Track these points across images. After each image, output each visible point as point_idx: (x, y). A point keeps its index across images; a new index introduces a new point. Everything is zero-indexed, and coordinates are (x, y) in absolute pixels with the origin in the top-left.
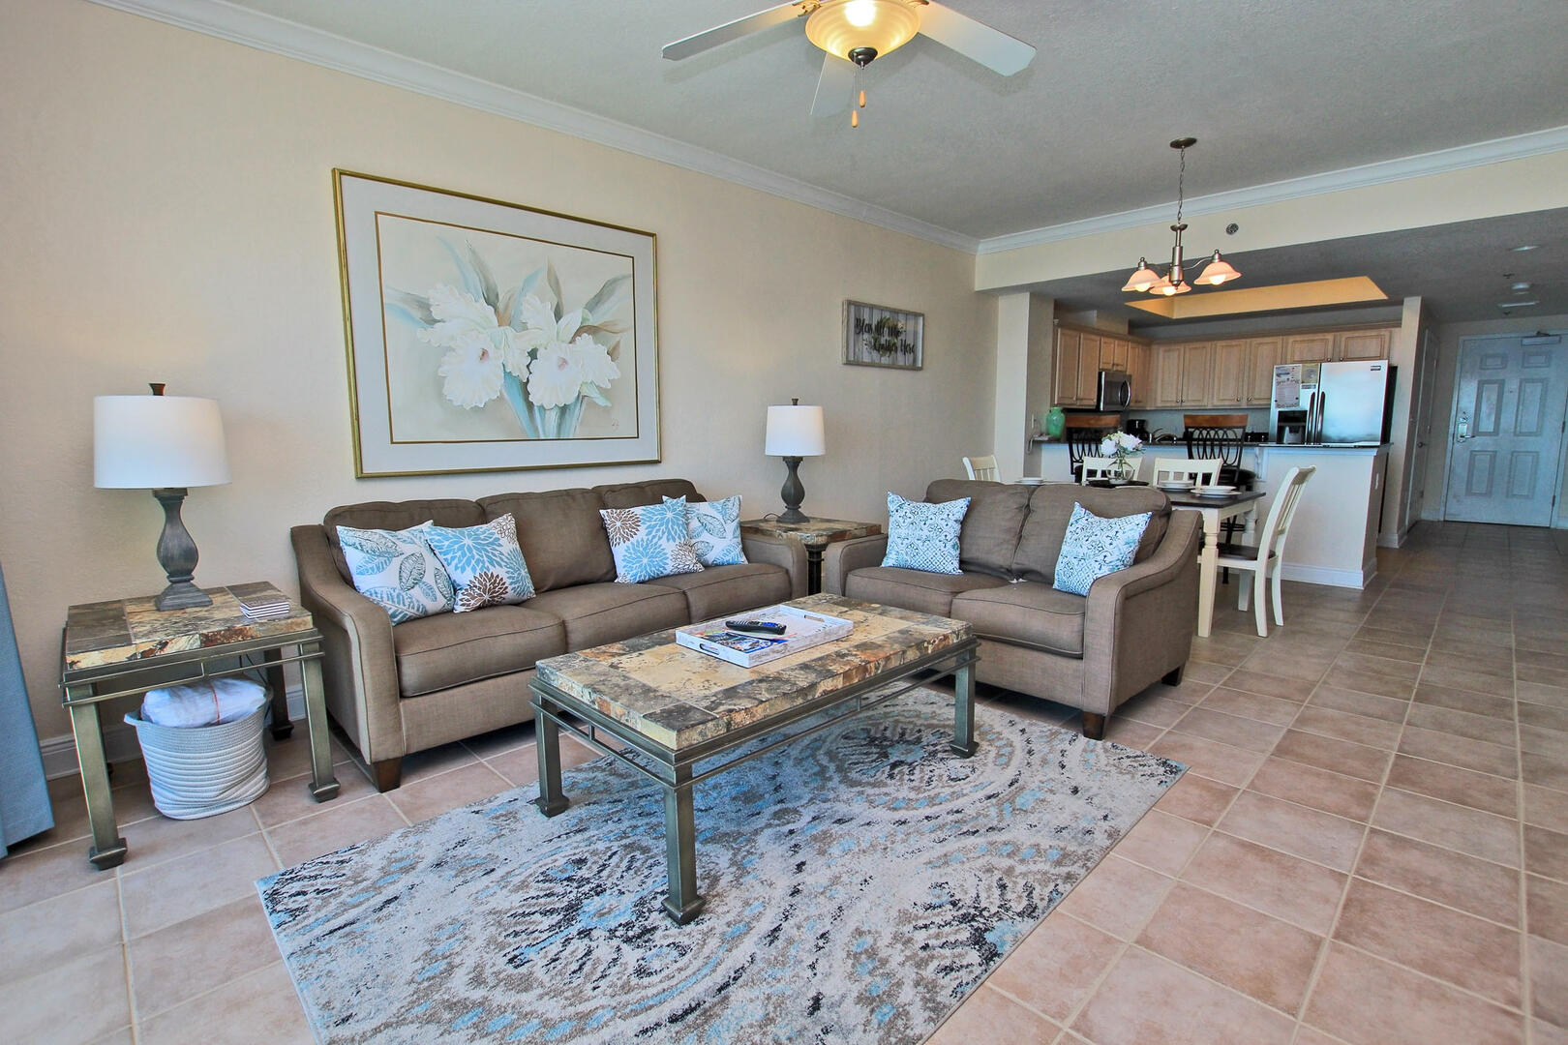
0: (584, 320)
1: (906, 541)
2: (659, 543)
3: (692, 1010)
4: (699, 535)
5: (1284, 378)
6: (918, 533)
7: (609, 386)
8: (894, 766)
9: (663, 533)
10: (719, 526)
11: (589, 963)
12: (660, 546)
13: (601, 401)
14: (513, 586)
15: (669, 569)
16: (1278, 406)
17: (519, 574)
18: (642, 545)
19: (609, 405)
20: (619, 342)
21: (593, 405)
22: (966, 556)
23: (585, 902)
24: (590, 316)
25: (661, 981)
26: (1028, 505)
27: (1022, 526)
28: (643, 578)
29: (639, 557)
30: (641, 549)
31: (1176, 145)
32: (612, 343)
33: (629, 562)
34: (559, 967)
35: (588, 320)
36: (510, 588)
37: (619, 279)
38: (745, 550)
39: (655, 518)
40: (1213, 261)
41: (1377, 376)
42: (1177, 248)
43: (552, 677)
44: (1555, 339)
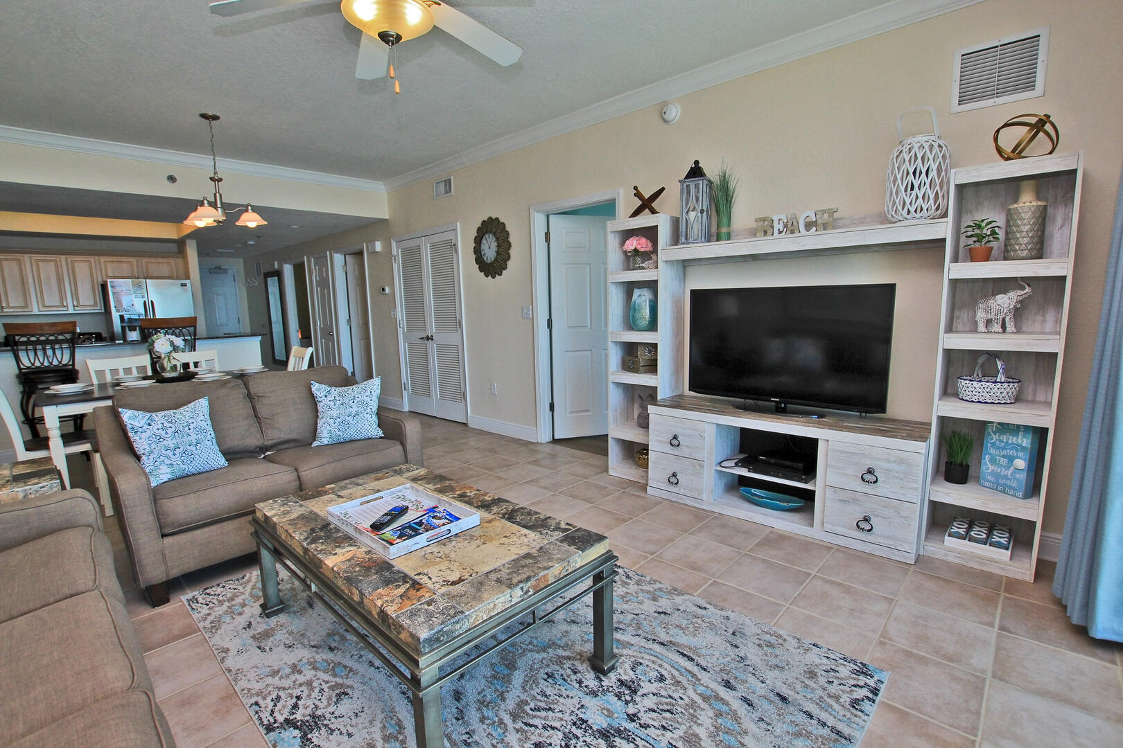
1: (178, 451)
3: (682, 654)
5: (118, 289)
6: (186, 439)
11: (661, 707)
22: (224, 449)
23: (595, 728)
25: (666, 669)
27: (255, 410)
34: (670, 723)
40: (247, 211)
41: (186, 290)
42: (218, 195)
43: (458, 626)
44: (225, 271)
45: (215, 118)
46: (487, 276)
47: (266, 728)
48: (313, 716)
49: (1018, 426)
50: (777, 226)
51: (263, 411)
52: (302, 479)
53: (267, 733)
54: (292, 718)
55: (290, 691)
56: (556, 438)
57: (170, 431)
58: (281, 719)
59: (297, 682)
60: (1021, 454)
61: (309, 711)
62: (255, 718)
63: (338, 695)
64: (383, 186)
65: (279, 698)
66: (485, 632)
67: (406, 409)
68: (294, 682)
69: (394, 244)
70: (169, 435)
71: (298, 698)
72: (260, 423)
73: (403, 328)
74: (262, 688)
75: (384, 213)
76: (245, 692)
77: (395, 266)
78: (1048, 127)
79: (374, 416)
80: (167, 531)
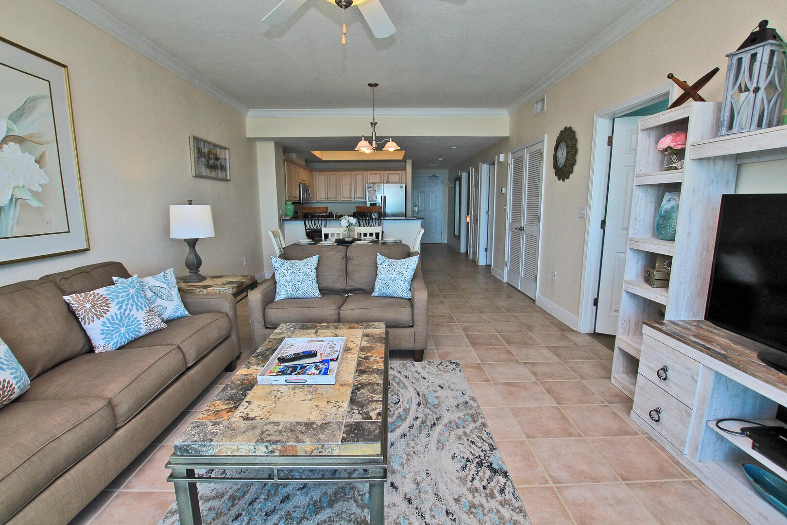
0: (9, 130)
1: (291, 284)
2: (131, 314)
4: (154, 302)
5: (370, 189)
6: (297, 278)
7: (40, 190)
9: (132, 306)
10: (167, 293)
12: (133, 316)
13: (34, 203)
14: (19, 384)
15: (144, 331)
16: (369, 201)
17: (20, 372)
18: (117, 318)
19: (42, 206)
20: (44, 153)
21: (26, 205)
22: (321, 286)
24: (15, 127)
26: (346, 256)
27: (346, 267)
28: (123, 343)
29: (117, 328)
30: (117, 322)
31: (370, 85)
32: (38, 153)
33: (107, 334)
35: (14, 130)
36: (16, 387)
37: (38, 98)
38: (186, 306)
39: (121, 295)
40: (389, 141)
41: (402, 190)
42: (374, 133)
43: (204, 449)
44: (437, 178)
45: (376, 85)
46: (559, 180)
51: (350, 267)
52: (340, 315)
56: (596, 332)
57: (289, 272)
64: (506, 111)
66: (226, 464)
67: (505, 280)
69: (510, 155)
70: (289, 274)
72: (347, 275)
73: (509, 219)
75: (505, 132)
77: (509, 172)
79: (406, 283)
80: (268, 325)
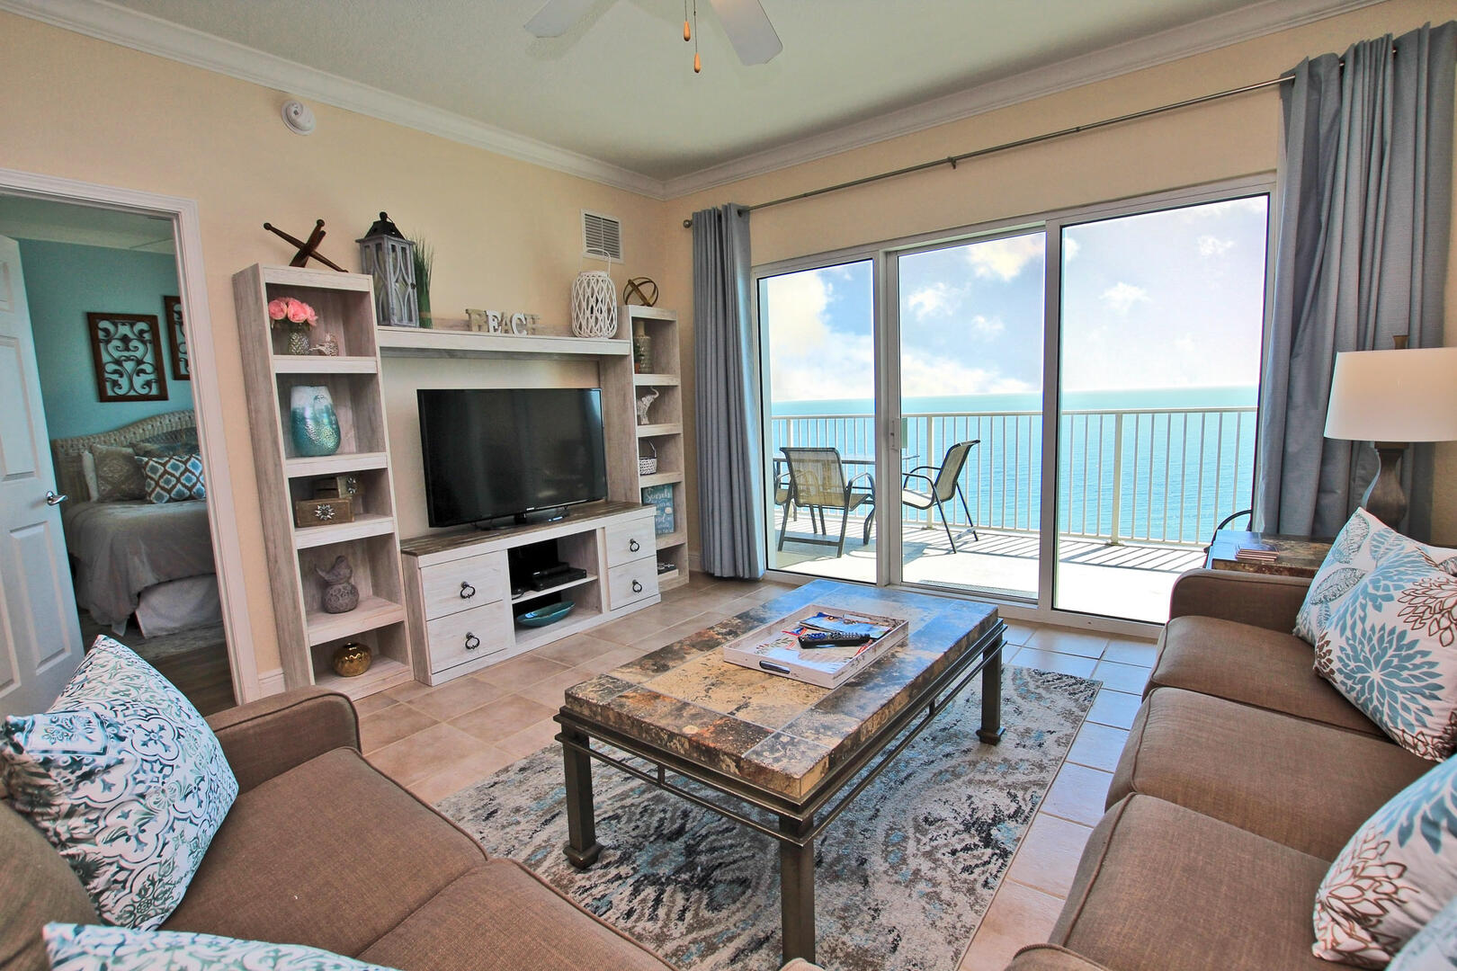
8: (680, 832)
47: (1006, 857)
48: (967, 829)
49: (663, 485)
50: (493, 324)
53: (1011, 853)
54: (981, 844)
55: (950, 865)
58: (989, 851)
59: (933, 865)
60: (668, 504)
61: (965, 836)
62: (1001, 875)
63: (931, 824)
65: (965, 869)
68: (935, 869)
71: (954, 852)
74: (961, 895)
76: (977, 907)
78: (636, 283)
